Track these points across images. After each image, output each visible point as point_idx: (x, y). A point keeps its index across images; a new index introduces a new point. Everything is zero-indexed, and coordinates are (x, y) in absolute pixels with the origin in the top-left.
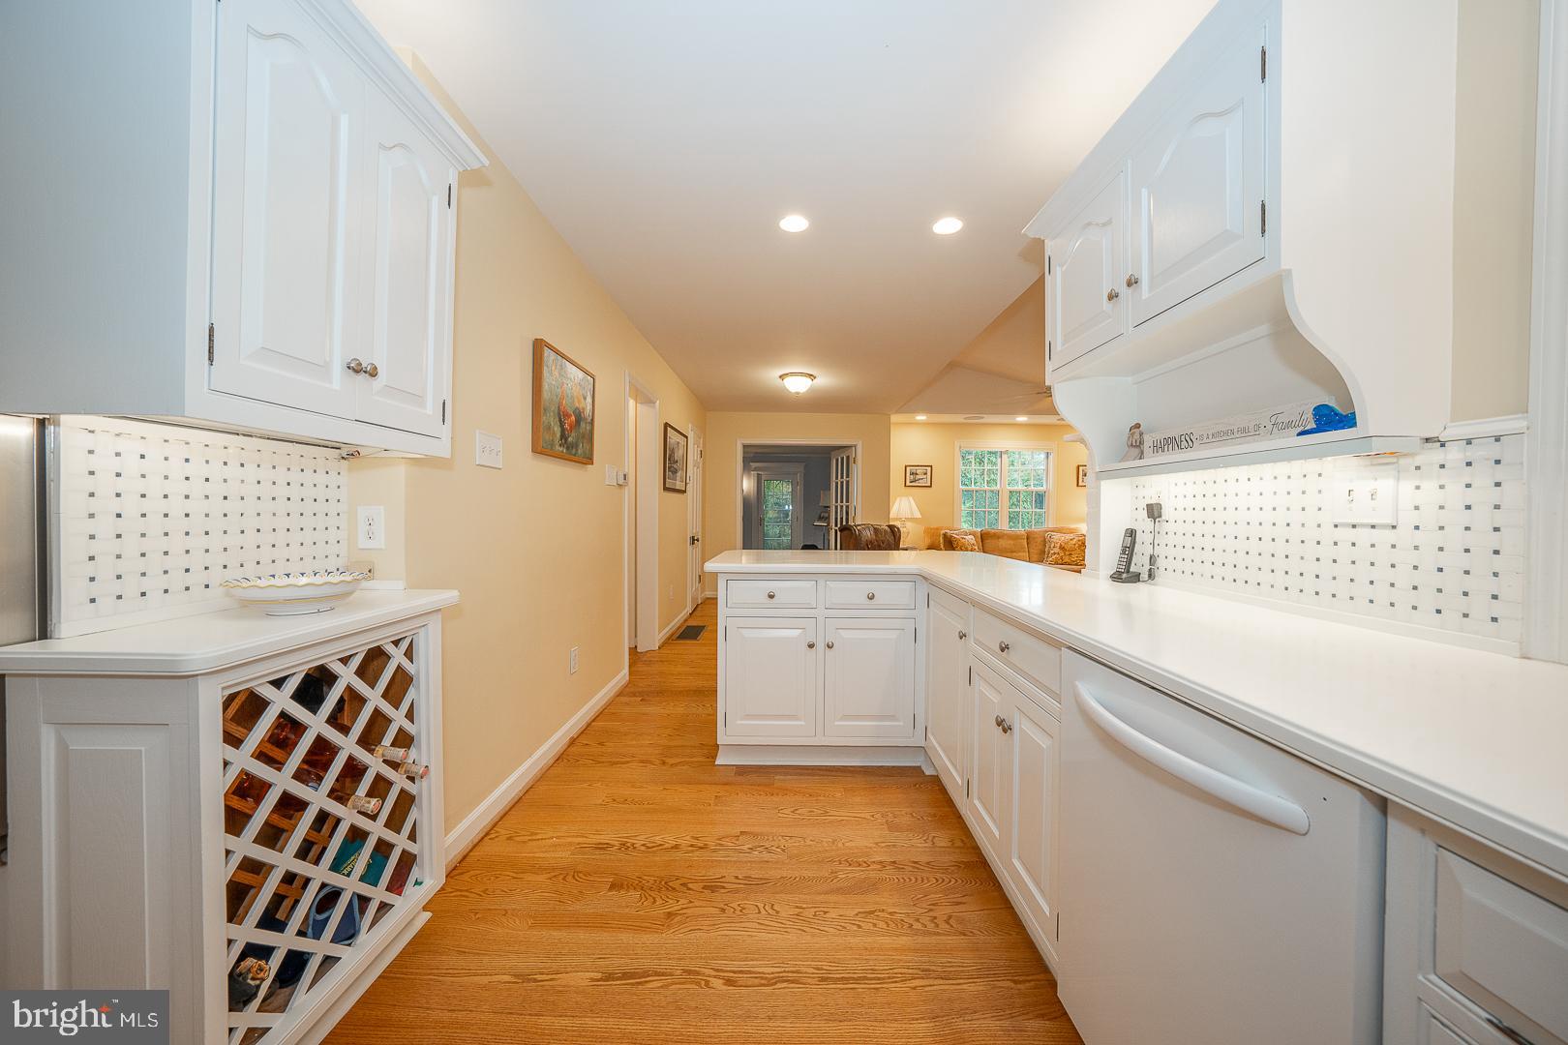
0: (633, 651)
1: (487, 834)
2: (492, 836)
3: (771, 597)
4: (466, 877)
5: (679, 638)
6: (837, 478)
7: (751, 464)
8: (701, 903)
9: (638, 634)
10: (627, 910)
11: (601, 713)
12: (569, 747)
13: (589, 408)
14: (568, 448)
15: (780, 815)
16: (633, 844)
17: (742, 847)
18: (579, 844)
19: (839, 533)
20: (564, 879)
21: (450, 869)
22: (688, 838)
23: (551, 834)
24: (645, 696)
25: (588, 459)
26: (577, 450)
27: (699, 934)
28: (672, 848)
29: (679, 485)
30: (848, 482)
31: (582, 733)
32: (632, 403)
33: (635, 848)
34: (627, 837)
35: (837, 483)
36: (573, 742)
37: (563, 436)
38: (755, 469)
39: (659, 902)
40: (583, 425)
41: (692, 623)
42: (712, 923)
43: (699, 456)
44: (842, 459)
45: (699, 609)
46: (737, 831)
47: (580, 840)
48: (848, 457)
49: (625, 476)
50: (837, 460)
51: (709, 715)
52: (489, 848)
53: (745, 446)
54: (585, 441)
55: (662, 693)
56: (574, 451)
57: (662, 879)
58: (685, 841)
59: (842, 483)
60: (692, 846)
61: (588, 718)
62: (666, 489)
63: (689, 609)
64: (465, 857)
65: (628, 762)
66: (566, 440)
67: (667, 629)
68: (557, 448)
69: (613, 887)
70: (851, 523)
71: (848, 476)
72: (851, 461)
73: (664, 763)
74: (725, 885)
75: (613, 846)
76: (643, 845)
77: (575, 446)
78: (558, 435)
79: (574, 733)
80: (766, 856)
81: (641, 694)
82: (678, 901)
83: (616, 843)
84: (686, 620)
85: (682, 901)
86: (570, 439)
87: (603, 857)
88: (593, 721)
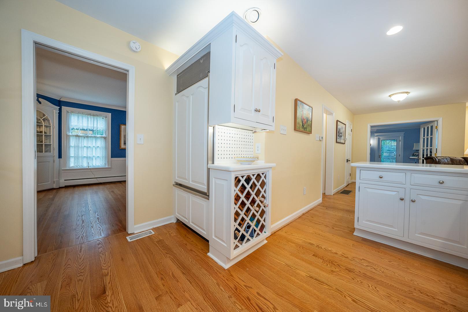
0: (324, 194)
1: (280, 229)
2: (282, 230)
3: (381, 178)
4: (275, 237)
5: (341, 193)
6: (424, 136)
7: (375, 134)
8: (344, 273)
9: (326, 189)
10: (318, 263)
11: (313, 209)
12: (302, 215)
13: (311, 117)
14: (304, 129)
15: (382, 260)
16: (321, 247)
17: (363, 264)
18: (304, 241)
19: (425, 160)
20: (300, 247)
21: (272, 234)
22: (341, 252)
23: (296, 235)
24: (327, 208)
25: (310, 132)
26: (307, 129)
27: (343, 281)
28: (335, 253)
29: (342, 141)
30: (431, 138)
31: (306, 213)
32: (325, 115)
33: (322, 248)
34: (319, 245)
35: (424, 139)
36: (303, 214)
37: (303, 125)
38: (377, 136)
39: (329, 266)
40: (309, 122)
41: (346, 189)
42: (349, 281)
43: (351, 131)
44: (428, 128)
45: (350, 185)
46: (362, 258)
47: (305, 240)
48: (432, 127)
49: (322, 137)
50: (424, 129)
51: (352, 219)
52: (280, 233)
53: (372, 127)
54: (309, 127)
55: (334, 208)
56: (306, 130)
57: (330, 260)
58: (340, 253)
59: (428, 139)
60: (342, 255)
61: (309, 209)
62: (337, 142)
63: (345, 184)
64: (275, 233)
65: (321, 225)
66: (304, 127)
67: (337, 189)
68: (301, 129)
69: (314, 255)
70: (433, 155)
71: (432, 134)
72: (434, 128)
73: (333, 228)
74: (355, 272)
75: (314, 245)
76: (324, 248)
77: (306, 128)
78: (301, 125)
79: (304, 212)
80: (374, 271)
81: (326, 207)
82: (336, 269)
83: (315, 245)
84: (344, 188)
85: (337, 269)
86: (305, 126)
87: (311, 246)
88: (310, 210)
